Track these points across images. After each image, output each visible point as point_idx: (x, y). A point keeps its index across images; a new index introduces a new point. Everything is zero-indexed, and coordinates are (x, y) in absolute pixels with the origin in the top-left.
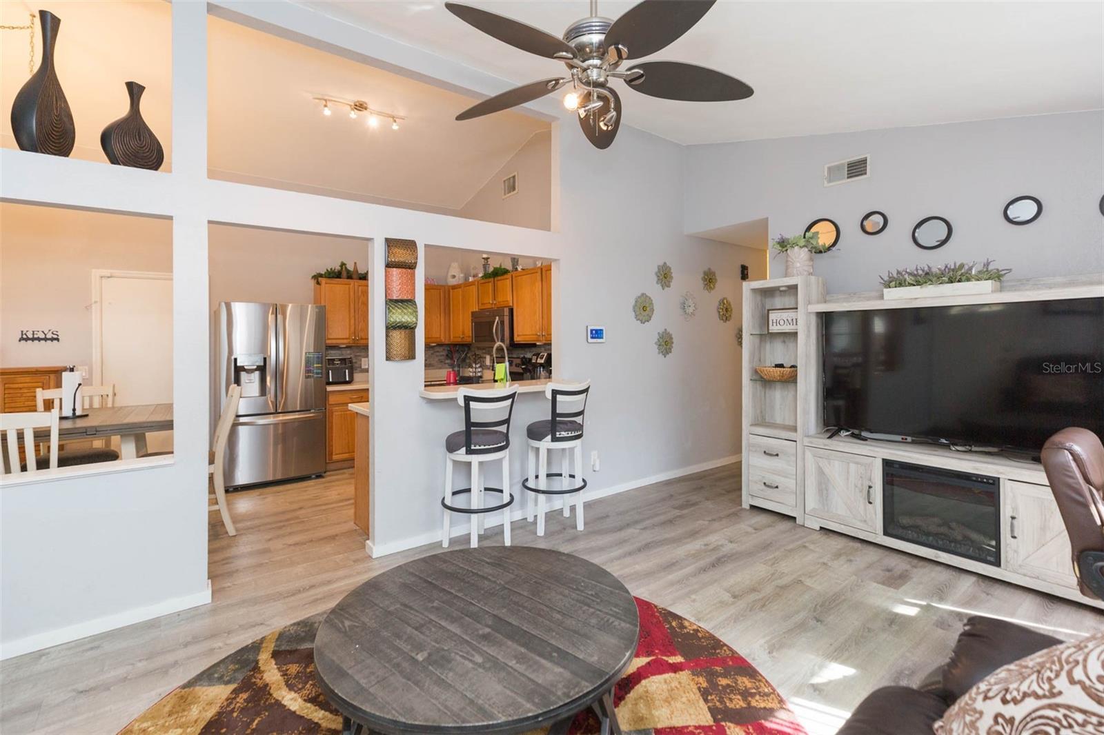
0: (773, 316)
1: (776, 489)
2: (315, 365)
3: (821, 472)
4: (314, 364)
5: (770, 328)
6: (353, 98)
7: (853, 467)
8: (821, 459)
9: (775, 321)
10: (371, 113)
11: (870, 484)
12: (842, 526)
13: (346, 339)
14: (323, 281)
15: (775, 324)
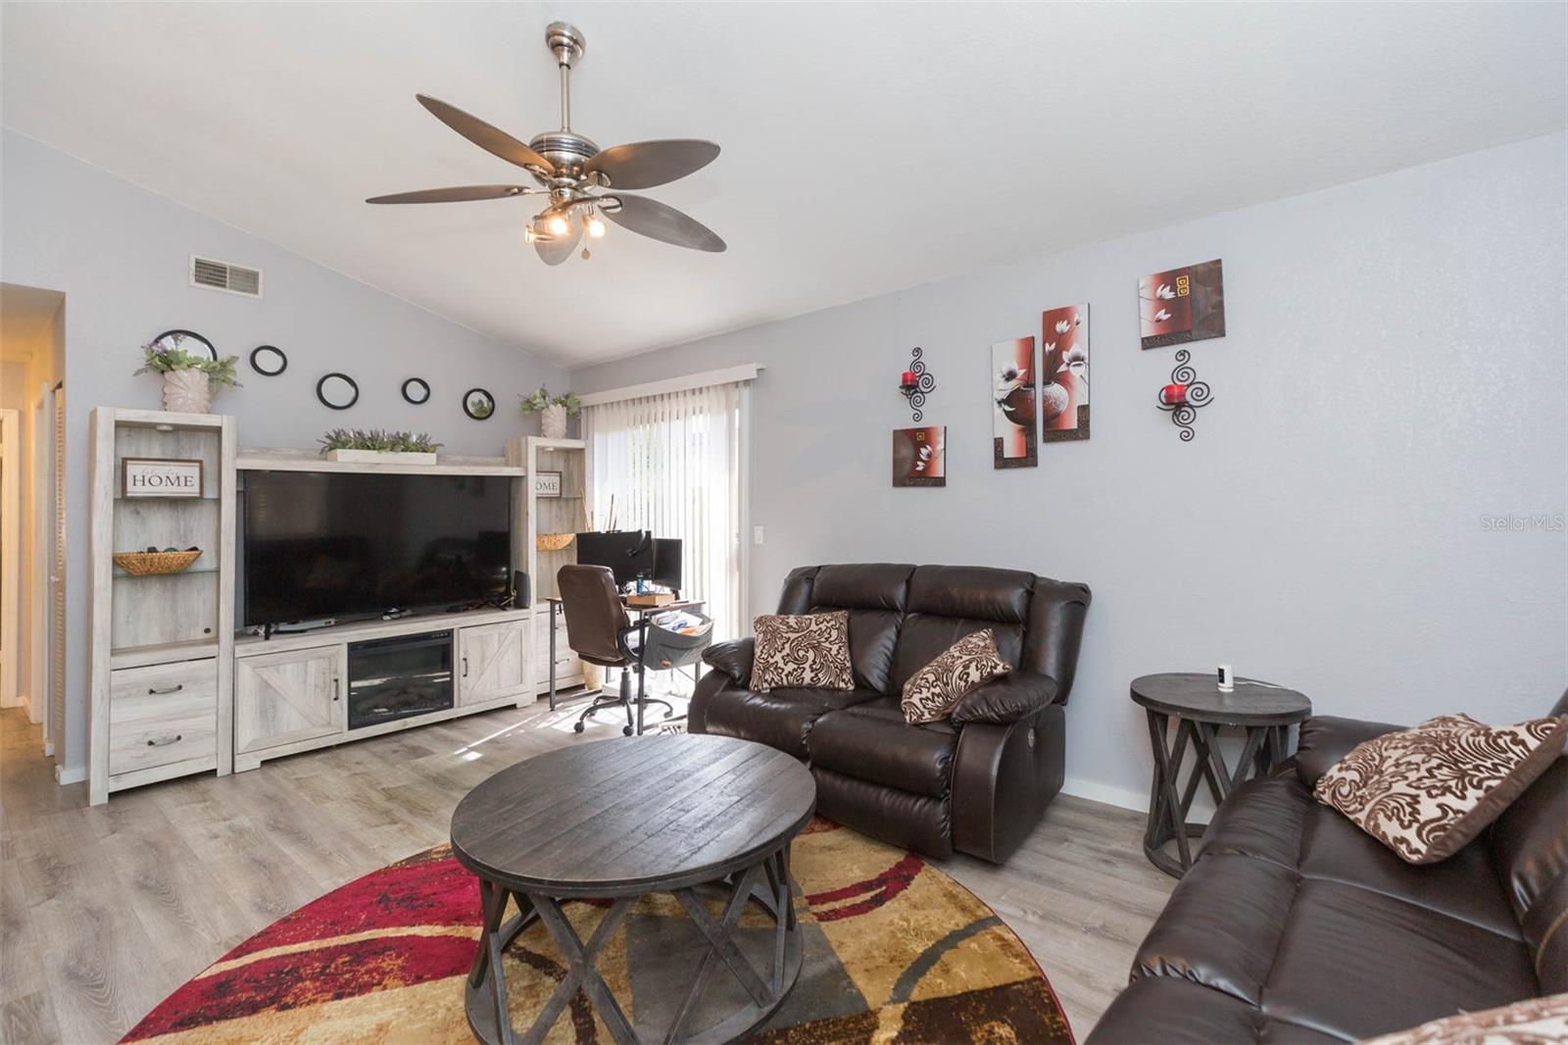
0: (133, 469)
1: (180, 742)
3: (265, 686)
5: (129, 489)
7: (312, 665)
8: (264, 669)
9: (138, 478)
11: (336, 677)
12: (298, 744)
15: (138, 483)
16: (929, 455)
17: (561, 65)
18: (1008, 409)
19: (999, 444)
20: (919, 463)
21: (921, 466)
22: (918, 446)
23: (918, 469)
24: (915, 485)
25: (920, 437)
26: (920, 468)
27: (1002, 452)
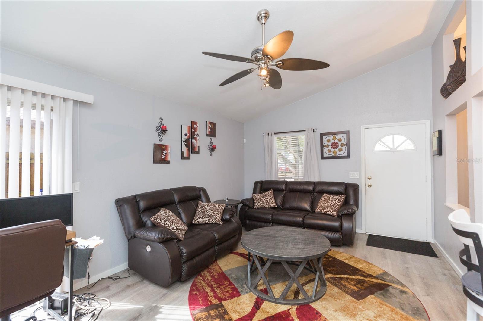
16: (166, 154)
17: (262, 24)
18: (185, 143)
19: (183, 153)
20: (163, 156)
21: (163, 157)
22: (163, 150)
23: (162, 158)
24: (161, 163)
25: (163, 148)
26: (163, 158)
27: (184, 155)
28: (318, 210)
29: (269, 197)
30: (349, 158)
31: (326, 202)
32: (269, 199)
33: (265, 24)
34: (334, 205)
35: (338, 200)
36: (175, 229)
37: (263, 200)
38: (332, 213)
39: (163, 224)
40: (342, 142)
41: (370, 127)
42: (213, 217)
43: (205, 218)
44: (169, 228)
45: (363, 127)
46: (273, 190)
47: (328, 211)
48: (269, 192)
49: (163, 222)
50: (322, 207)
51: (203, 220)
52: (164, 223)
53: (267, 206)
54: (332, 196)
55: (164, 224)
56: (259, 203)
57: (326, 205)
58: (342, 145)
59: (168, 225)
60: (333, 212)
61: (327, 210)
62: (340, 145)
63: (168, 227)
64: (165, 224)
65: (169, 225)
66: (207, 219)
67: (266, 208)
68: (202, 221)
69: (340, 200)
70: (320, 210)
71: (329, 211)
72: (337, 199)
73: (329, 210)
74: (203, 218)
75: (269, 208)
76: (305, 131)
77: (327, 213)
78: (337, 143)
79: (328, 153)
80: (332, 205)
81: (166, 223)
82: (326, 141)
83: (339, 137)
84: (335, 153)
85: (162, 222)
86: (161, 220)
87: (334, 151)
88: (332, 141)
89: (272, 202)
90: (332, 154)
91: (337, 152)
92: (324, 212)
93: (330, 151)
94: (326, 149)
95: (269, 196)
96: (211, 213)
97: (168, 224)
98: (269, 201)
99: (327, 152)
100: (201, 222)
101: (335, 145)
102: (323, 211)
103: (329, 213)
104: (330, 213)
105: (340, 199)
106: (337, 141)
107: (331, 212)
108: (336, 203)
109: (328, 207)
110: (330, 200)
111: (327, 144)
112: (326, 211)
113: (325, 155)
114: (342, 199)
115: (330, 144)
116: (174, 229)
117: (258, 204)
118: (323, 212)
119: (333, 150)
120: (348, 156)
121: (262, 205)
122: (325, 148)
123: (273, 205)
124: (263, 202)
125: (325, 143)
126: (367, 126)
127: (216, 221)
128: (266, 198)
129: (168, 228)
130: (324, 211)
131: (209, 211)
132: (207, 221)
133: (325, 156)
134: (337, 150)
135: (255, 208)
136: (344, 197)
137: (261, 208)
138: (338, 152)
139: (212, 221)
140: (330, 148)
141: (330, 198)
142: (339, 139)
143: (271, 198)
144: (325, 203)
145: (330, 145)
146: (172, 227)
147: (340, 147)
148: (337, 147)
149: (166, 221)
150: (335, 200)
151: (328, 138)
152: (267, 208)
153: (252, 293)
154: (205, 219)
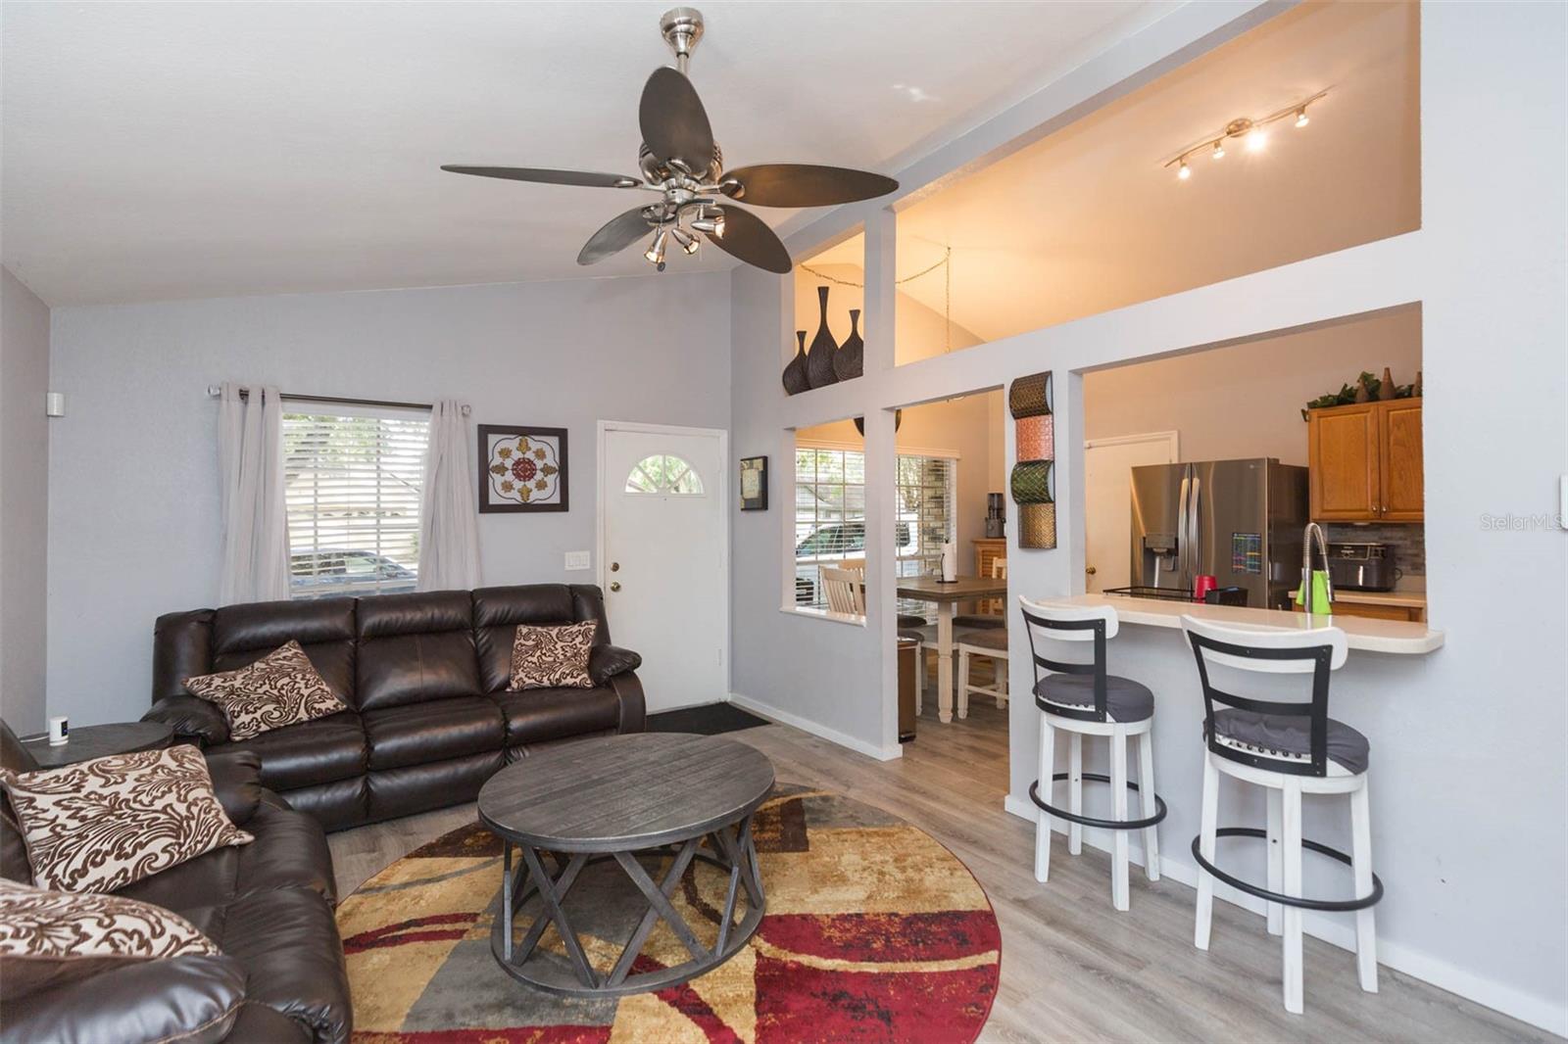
2: (1249, 554)
4: (1246, 552)
6: (1215, 127)
10: (1258, 126)
13: (1361, 510)
14: (1315, 413)
17: (679, 54)
28: (526, 679)
29: (300, 676)
30: (567, 510)
31: (544, 651)
32: (302, 684)
33: (686, 54)
34: (575, 655)
35: (580, 636)
36: (188, 943)
37: (275, 692)
38: (578, 680)
39: (106, 949)
40: (545, 461)
41: (619, 428)
42: (193, 823)
43: (142, 846)
44: (150, 949)
45: (601, 424)
46: (300, 644)
47: (564, 675)
48: (289, 654)
49: (98, 933)
50: (539, 667)
51: (130, 864)
52: (107, 938)
53: (303, 715)
54: (554, 632)
55: (113, 944)
56: (259, 712)
57: (551, 659)
58: (547, 470)
59: (136, 937)
60: (578, 675)
61: (559, 673)
62: (542, 470)
63: (139, 948)
64: (117, 936)
65: (147, 934)
66: (156, 846)
67: (301, 723)
68: (125, 870)
69: (587, 636)
70: (533, 681)
71: (568, 675)
72: (577, 636)
73: (567, 672)
74: (129, 850)
75: (311, 721)
76: (430, 407)
77: (564, 682)
78: (530, 462)
79: (502, 493)
80: (568, 655)
81: (125, 932)
82: (497, 455)
83: (539, 446)
84: (525, 496)
85: (85, 937)
86: (76, 929)
87: (522, 489)
88: (517, 455)
89: (323, 691)
90: (515, 497)
91: (531, 490)
92: (551, 683)
93: (508, 487)
94: (496, 480)
95: (294, 669)
96: (170, 805)
97: (135, 931)
98: (305, 692)
99: (499, 488)
100: (119, 881)
101: (524, 469)
102: (545, 679)
103: (569, 681)
104: (573, 680)
105: (585, 634)
106: (530, 455)
107: (575, 678)
108: (579, 646)
109: (561, 664)
110: (556, 643)
111: (498, 463)
112: (557, 676)
113: (494, 500)
114: (592, 633)
115: (509, 463)
116: (180, 945)
117: (258, 715)
118: (546, 683)
119: (518, 484)
120: (563, 506)
121: (276, 714)
122: (494, 475)
123: (330, 704)
124: (278, 702)
125: (495, 460)
126: (610, 424)
127: (220, 837)
128: (286, 680)
129: (143, 952)
130: (548, 679)
131: (146, 799)
132: (164, 859)
133: (492, 502)
134: (531, 484)
135: (237, 739)
136: (593, 627)
137: (272, 730)
138: (535, 490)
139: (200, 846)
140: (509, 476)
141: (555, 638)
142: (538, 450)
143: (308, 676)
144: (545, 654)
145: (510, 467)
146: (166, 939)
147: (539, 475)
148: (531, 476)
149: (113, 922)
150: (574, 639)
151: (504, 444)
152: (303, 723)
153: (623, 998)
154: (140, 854)
